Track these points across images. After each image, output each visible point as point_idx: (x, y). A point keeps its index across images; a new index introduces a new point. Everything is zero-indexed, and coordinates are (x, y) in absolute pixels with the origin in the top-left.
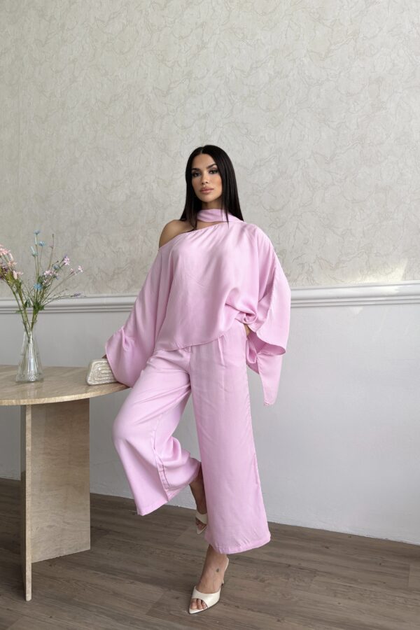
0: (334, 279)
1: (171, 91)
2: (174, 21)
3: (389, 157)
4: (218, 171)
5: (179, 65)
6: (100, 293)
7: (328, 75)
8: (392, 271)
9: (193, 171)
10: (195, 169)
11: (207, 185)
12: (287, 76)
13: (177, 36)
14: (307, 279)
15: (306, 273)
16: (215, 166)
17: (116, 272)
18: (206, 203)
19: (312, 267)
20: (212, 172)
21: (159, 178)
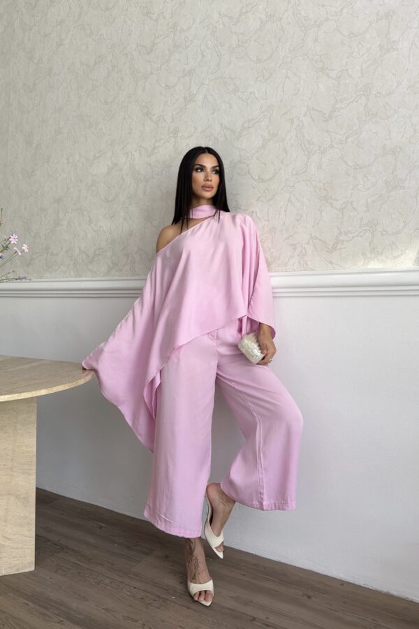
0: (331, 263)
1: (156, 47)
3: (400, 110)
6: (80, 276)
7: (327, 13)
8: (402, 254)
14: (299, 262)
15: (298, 255)
17: (97, 253)
19: (305, 248)
21: (141, 147)
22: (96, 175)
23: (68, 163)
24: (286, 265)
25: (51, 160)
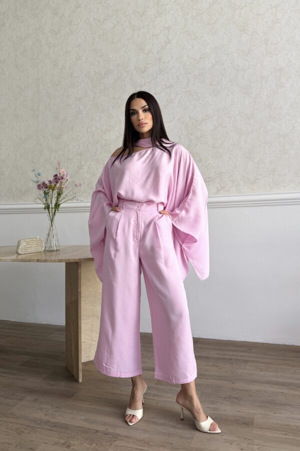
2: (149, 24)
4: (149, 110)
5: (153, 53)
9: (131, 111)
10: (133, 110)
11: (143, 121)
12: (224, 64)
13: (151, 34)
16: (147, 107)
18: (143, 134)
19: (239, 182)
20: (145, 111)
22: (108, 140)
23: (88, 132)
24: (229, 191)
25: (74, 130)
